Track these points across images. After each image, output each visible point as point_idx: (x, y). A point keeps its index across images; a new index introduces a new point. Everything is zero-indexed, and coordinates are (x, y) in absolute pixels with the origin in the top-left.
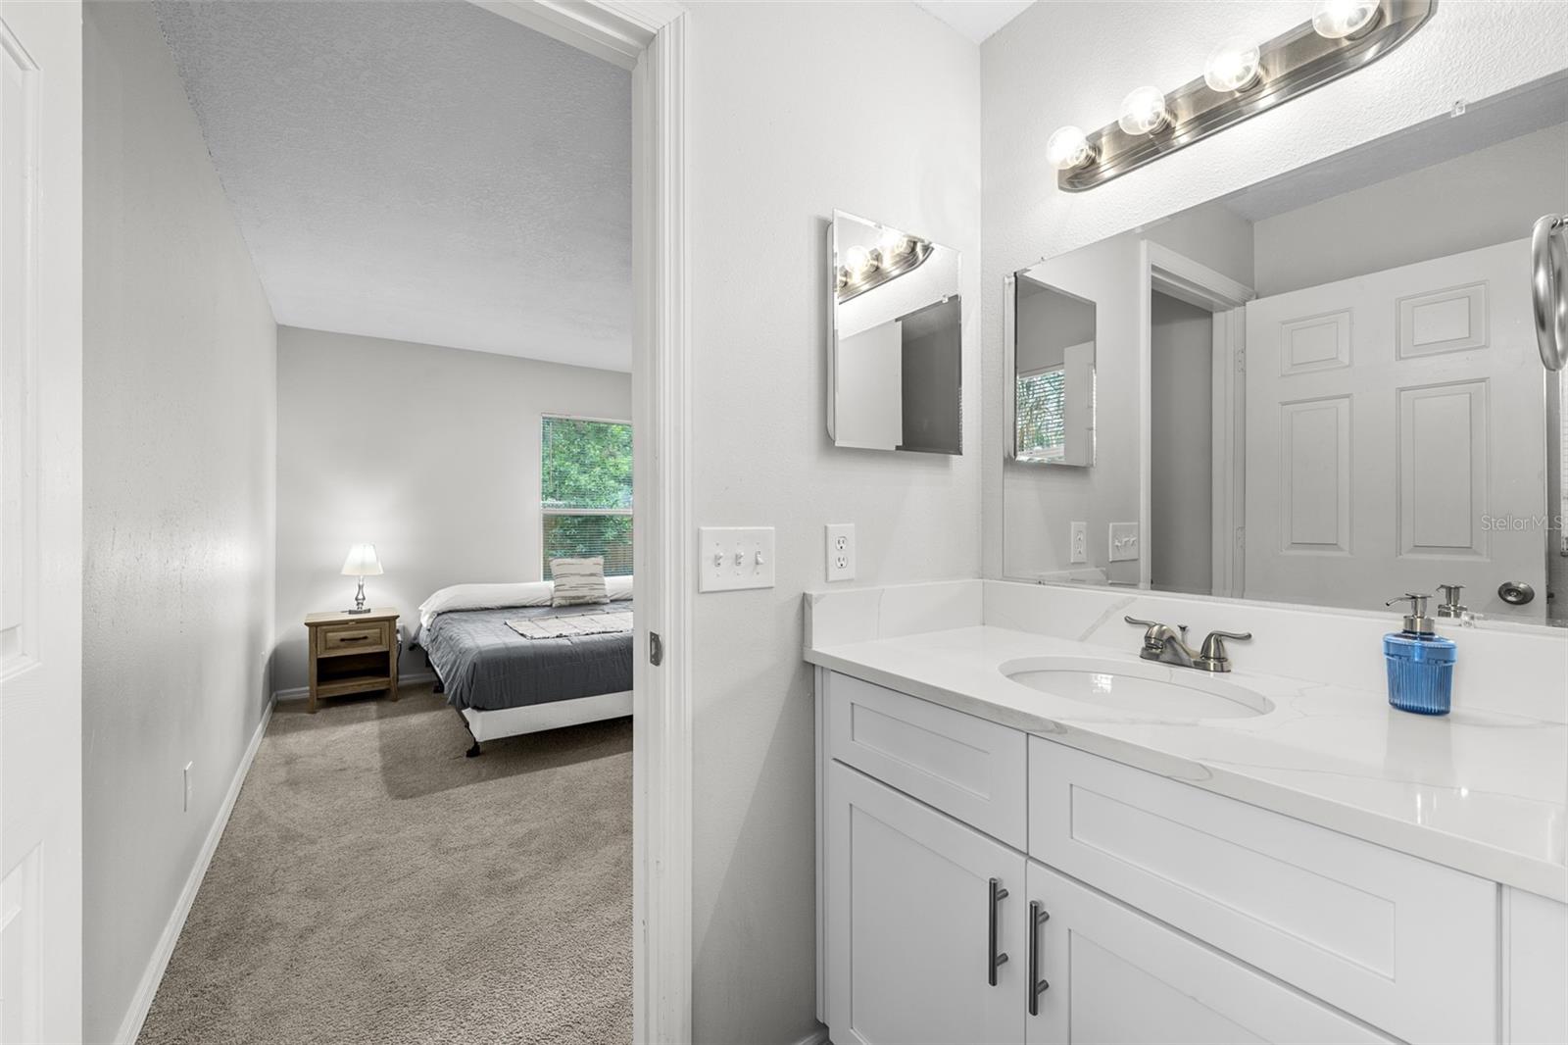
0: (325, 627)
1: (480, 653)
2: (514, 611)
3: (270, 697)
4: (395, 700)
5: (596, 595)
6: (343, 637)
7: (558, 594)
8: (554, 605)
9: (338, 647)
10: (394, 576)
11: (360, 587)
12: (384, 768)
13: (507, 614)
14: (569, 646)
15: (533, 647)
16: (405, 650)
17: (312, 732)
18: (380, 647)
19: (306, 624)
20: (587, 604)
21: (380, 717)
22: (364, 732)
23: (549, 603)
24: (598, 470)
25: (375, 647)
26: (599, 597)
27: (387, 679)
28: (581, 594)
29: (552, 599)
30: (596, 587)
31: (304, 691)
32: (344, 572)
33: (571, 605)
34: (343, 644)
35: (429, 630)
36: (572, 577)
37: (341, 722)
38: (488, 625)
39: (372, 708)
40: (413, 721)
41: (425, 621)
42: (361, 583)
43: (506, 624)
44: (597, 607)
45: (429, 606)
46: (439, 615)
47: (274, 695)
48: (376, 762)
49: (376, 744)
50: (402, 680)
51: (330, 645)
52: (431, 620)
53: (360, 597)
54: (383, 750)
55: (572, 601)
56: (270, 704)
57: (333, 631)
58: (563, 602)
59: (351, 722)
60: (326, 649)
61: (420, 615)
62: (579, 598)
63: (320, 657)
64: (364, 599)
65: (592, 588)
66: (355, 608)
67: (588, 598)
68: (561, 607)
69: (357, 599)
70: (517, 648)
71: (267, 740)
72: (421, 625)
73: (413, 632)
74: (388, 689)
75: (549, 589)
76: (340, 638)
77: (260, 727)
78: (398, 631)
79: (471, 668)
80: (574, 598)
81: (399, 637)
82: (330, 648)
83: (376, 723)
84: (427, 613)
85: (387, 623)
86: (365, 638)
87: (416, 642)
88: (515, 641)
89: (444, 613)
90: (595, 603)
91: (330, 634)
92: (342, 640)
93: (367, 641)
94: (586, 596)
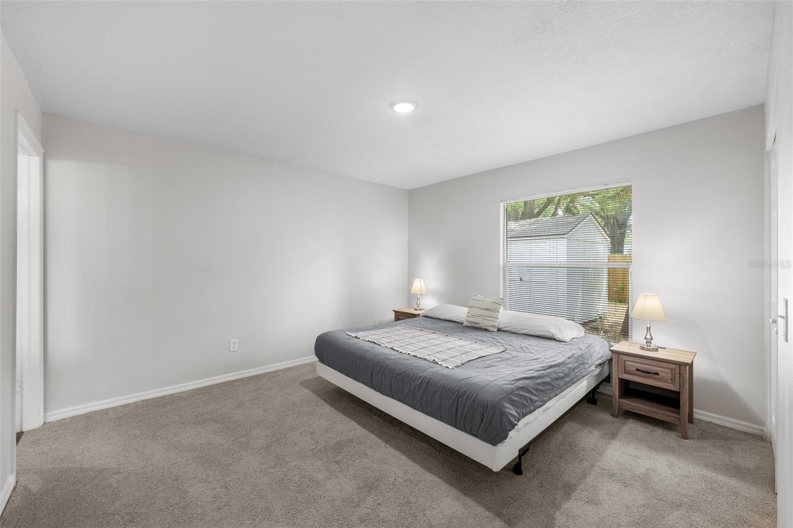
5: (486, 324)
7: (468, 318)
8: (464, 325)
19: (394, 311)
20: (481, 329)
26: (488, 326)
28: (476, 321)
29: (464, 320)
30: (487, 318)
33: (471, 327)
44: (487, 333)
55: (473, 325)
58: (469, 325)
62: (476, 323)
66: (416, 308)
68: (467, 327)
69: (417, 304)
75: (466, 314)
90: (486, 330)
94: (479, 323)
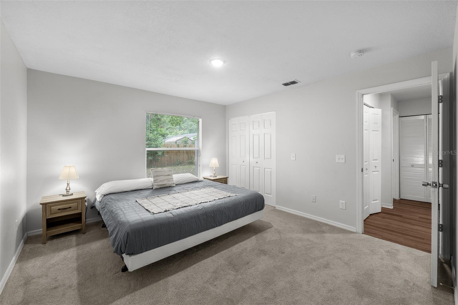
0: (49, 205)
1: (130, 226)
2: (138, 192)
3: (23, 235)
4: (84, 233)
5: (170, 183)
6: (59, 208)
7: (155, 184)
8: (154, 188)
9: (57, 213)
10: (83, 178)
11: (68, 184)
12: (79, 284)
13: (135, 194)
14: (171, 217)
15: (156, 220)
16: (89, 209)
17: (42, 257)
18: (78, 210)
19: (40, 204)
20: (167, 187)
21: (78, 245)
22: (69, 256)
23: (151, 187)
24: (155, 132)
25: (74, 211)
27: (81, 224)
28: (164, 184)
29: (153, 185)
30: (170, 180)
31: (40, 230)
32: (60, 178)
33: (161, 188)
34: (59, 211)
35: (100, 202)
36: (161, 177)
37: (58, 250)
38: (128, 202)
39: (73, 238)
40: (93, 246)
41: (98, 198)
42: (68, 183)
43: (136, 201)
44: (171, 188)
45: (100, 190)
46: (104, 195)
47: (26, 234)
48: (74, 279)
49: (75, 265)
50: (87, 221)
51: (53, 212)
52: (101, 198)
53: (68, 188)
54: (80, 269)
55: (161, 186)
56: (22, 241)
57: (54, 206)
58: (157, 187)
59: (62, 249)
60: (51, 214)
61: (96, 194)
62: (164, 185)
63: (47, 218)
64: (70, 189)
65: (168, 180)
66: (65, 193)
67: (167, 185)
68: (156, 189)
69: (66, 190)
70: (149, 220)
71: (18, 265)
72: (96, 199)
73: (92, 201)
74: (82, 229)
75: (151, 182)
76: (58, 208)
77: (14, 258)
78: (86, 201)
79: (126, 234)
80: (161, 185)
81: (86, 204)
82: (53, 214)
83: (75, 249)
84: (99, 193)
85: (81, 200)
86: (70, 207)
87: (94, 205)
88: (146, 216)
89: (107, 195)
90: (170, 186)
91: (53, 208)
92: (59, 209)
93: (71, 209)
94: (166, 184)
